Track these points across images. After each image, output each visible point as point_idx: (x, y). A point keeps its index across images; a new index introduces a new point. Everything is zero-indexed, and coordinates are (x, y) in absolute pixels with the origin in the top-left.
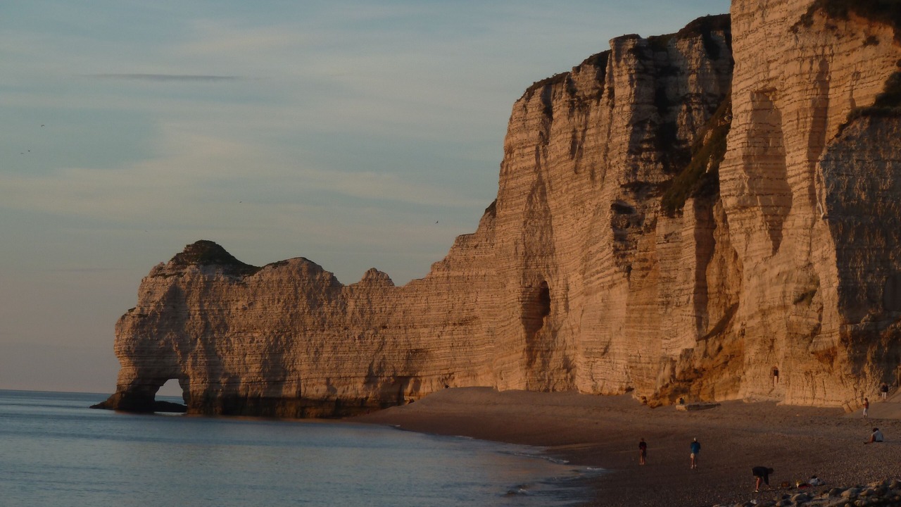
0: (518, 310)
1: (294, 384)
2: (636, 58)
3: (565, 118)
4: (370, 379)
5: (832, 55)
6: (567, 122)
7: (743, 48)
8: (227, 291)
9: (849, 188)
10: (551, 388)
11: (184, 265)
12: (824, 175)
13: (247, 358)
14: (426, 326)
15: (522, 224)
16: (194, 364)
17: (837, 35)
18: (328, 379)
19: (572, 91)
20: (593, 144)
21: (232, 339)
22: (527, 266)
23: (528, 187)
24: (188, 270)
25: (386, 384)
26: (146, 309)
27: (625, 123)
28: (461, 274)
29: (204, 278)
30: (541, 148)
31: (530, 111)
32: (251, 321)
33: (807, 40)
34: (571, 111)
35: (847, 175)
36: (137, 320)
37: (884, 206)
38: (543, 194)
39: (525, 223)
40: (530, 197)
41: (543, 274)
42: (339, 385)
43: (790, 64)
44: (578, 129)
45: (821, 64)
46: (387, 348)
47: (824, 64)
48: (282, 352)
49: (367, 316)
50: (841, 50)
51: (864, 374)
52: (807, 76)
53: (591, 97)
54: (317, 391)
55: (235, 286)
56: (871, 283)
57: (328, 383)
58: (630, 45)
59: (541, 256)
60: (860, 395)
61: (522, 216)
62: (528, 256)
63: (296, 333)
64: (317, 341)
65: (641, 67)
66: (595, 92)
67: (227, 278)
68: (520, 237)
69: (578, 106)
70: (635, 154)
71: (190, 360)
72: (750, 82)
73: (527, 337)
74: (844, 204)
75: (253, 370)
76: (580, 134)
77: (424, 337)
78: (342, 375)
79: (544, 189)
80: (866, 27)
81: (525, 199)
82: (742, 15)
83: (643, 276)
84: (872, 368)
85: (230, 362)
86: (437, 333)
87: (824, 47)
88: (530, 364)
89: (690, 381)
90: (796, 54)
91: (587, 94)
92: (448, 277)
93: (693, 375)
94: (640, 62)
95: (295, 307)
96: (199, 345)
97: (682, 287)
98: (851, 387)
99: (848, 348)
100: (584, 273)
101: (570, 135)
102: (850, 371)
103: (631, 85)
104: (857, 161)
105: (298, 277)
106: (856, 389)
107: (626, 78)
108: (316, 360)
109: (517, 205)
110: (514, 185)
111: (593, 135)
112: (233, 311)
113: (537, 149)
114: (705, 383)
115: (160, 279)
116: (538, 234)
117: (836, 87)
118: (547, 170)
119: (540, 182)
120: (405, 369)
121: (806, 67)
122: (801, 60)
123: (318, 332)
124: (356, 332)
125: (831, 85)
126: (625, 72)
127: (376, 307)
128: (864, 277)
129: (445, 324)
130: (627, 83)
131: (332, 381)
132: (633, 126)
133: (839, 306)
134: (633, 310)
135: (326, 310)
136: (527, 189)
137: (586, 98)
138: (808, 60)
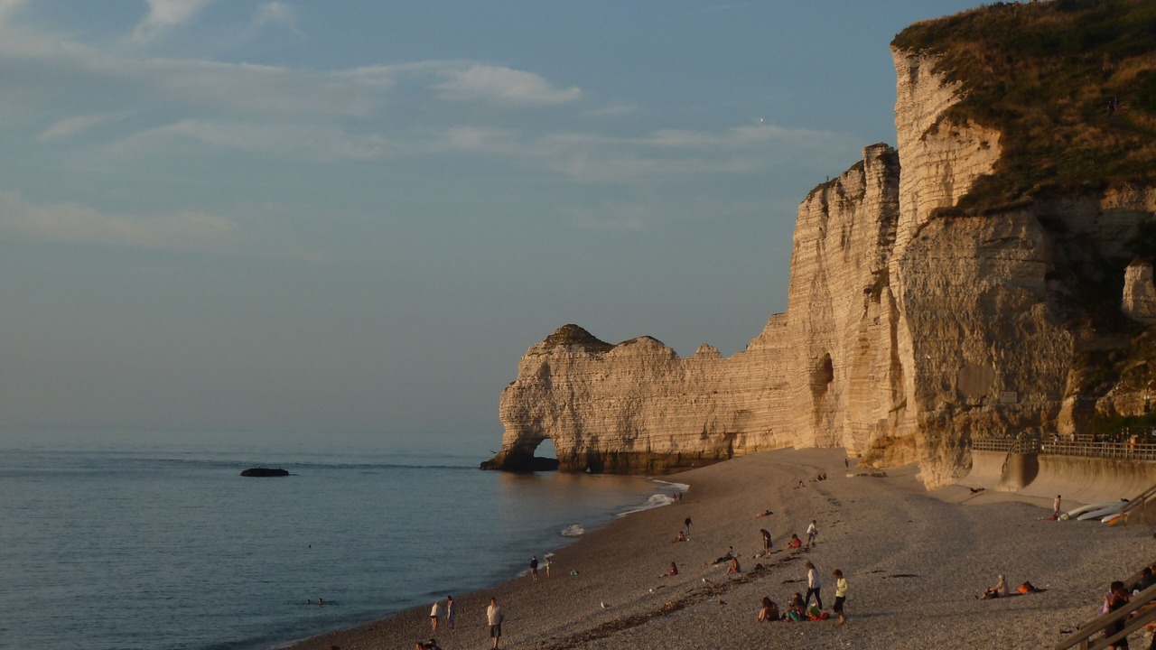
0: (807, 379)
1: (645, 441)
2: (883, 163)
3: (837, 216)
4: (704, 436)
5: (955, 160)
6: (838, 219)
7: (906, 155)
8: (588, 366)
9: (925, 285)
10: (836, 442)
11: (554, 345)
12: (903, 273)
13: (606, 420)
14: (749, 391)
15: (808, 306)
16: (563, 426)
17: (959, 141)
18: (671, 436)
19: (841, 193)
20: (857, 237)
21: (594, 405)
22: (813, 341)
23: (811, 274)
24: (556, 349)
25: (718, 439)
26: (523, 382)
27: (875, 220)
28: (774, 347)
29: (569, 356)
30: (821, 241)
31: (811, 210)
32: (608, 390)
33: (934, 147)
34: (841, 210)
35: (924, 272)
36: (517, 392)
37: (957, 301)
38: (824, 279)
39: (810, 304)
40: (813, 282)
41: (826, 347)
42: (680, 441)
43: (920, 168)
44: (847, 225)
45: (946, 167)
46: (718, 409)
47: (948, 167)
48: (634, 414)
49: (701, 384)
50: (962, 155)
51: (940, 457)
52: (934, 179)
53: (856, 198)
54: (663, 446)
55: (594, 361)
56: (945, 372)
57: (671, 440)
58: (878, 152)
59: (824, 332)
60: (937, 477)
61: (807, 298)
62: (813, 332)
63: (644, 399)
64: (661, 405)
65: (887, 171)
66: (859, 193)
67: (588, 355)
68: (806, 316)
69: (847, 206)
70: (884, 245)
71: (559, 423)
72: (910, 185)
73: (815, 401)
74: (920, 300)
75: (612, 430)
76: (848, 229)
77: (748, 400)
78: (683, 433)
79: (824, 276)
80: (981, 133)
81: (809, 284)
82: (904, 126)
83: (863, 354)
84: (946, 453)
85: (591, 424)
86: (758, 396)
87: (947, 152)
88: (818, 422)
89: (884, 448)
90: (925, 159)
91: (853, 195)
92: (764, 350)
93: (886, 443)
94: (886, 167)
95: (642, 377)
96: (567, 411)
97: (880, 364)
98: (930, 470)
99: (925, 434)
100: (846, 348)
101: (840, 230)
102: (927, 456)
103: (880, 187)
104: (933, 259)
105: (644, 353)
106: (933, 472)
107: (875, 181)
108: (661, 421)
109: (804, 290)
110: (801, 273)
111: (857, 229)
112: (594, 382)
113: (818, 243)
114: (896, 449)
115: (535, 357)
116: (821, 313)
117: (959, 188)
118: (826, 260)
119: (822, 270)
120: (734, 427)
121: (933, 171)
122: (928, 165)
123: (662, 398)
124: (693, 397)
125: (955, 187)
126: (874, 176)
127: (708, 376)
128: (939, 367)
129: (763, 389)
130: (876, 185)
131: (674, 438)
132: (882, 221)
133: (916, 394)
134: (855, 383)
135: (668, 379)
136: (811, 276)
137: (853, 199)
138: (934, 166)
